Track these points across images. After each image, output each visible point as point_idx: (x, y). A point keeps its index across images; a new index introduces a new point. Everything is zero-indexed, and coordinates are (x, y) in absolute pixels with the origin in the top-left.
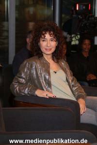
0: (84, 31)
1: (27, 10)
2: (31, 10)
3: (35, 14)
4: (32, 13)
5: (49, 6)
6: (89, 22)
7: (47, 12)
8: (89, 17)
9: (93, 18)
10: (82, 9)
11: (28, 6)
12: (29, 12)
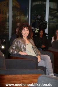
1: (17, 17)
2: (19, 18)
3: (20, 19)
4: (19, 19)
5: (26, 16)
7: (25, 18)
8: (43, 21)
9: (44, 22)
10: (40, 17)
11: (17, 16)
12: (17, 18)
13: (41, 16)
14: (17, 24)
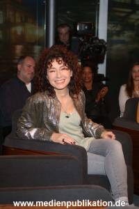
0: (86, 57)
1: (13, 29)
2: (19, 30)
3: (23, 35)
4: (19, 33)
6: (92, 45)
9: (98, 41)
11: (15, 24)
12: (16, 32)
13: (86, 24)
14: (15, 49)
